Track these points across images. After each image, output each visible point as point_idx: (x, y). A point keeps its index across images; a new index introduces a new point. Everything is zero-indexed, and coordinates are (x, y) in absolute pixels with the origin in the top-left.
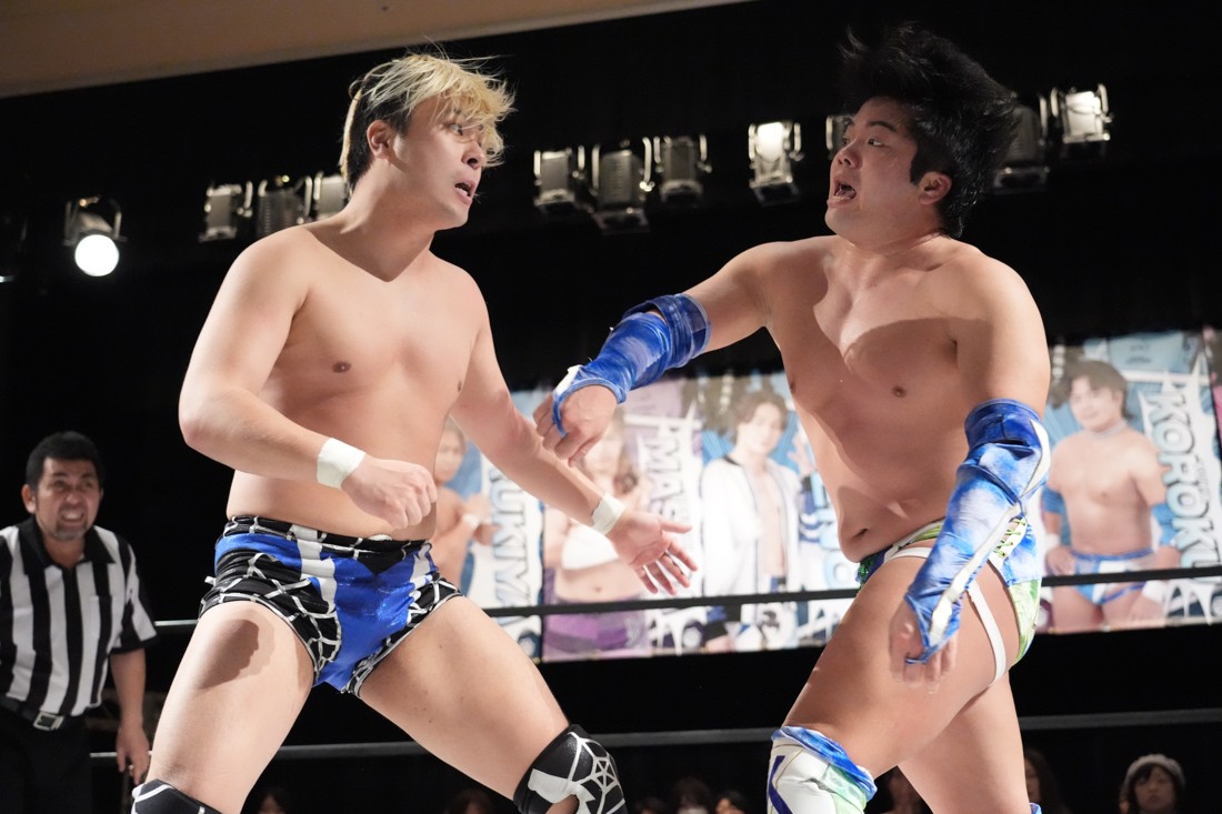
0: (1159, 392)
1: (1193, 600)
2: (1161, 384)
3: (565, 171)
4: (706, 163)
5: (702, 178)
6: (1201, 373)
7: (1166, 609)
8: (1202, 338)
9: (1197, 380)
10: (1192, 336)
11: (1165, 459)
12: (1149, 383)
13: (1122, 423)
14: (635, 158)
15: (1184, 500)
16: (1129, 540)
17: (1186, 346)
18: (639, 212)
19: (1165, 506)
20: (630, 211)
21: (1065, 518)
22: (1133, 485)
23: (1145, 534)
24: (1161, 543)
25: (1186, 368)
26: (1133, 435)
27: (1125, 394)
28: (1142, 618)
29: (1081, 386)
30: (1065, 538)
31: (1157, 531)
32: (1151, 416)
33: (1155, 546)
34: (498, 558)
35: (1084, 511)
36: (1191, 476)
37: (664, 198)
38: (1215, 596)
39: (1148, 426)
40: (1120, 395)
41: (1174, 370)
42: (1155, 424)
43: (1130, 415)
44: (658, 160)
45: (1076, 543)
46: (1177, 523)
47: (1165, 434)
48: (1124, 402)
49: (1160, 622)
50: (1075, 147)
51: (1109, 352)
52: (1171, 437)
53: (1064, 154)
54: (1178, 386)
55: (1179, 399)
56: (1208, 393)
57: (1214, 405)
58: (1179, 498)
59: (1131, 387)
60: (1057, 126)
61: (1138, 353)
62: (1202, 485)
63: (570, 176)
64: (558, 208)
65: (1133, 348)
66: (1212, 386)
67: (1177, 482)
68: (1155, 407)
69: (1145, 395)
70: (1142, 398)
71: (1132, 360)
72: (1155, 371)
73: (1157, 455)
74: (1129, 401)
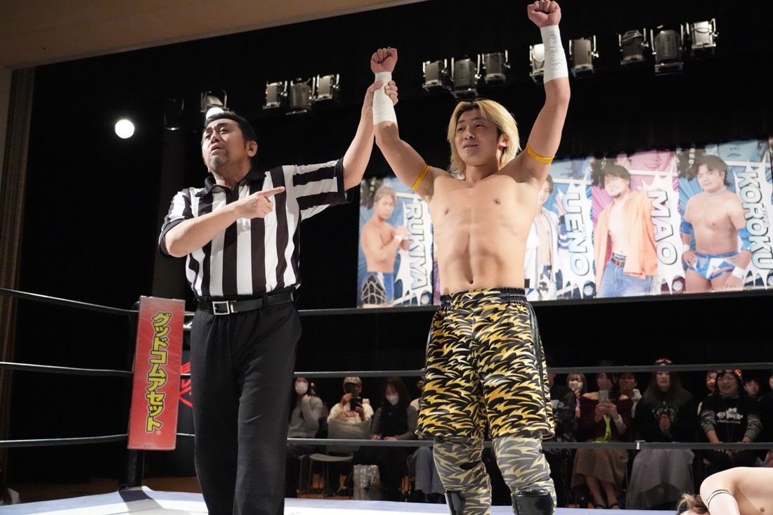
0: (744, 172)
1: (758, 277)
2: (745, 167)
3: (438, 70)
4: (507, 64)
5: (506, 71)
6: (767, 161)
7: (744, 283)
8: (768, 143)
9: (764, 165)
10: (762, 142)
11: (746, 206)
12: (740, 167)
14: (472, 63)
16: (726, 247)
18: (474, 90)
19: (745, 230)
20: (470, 90)
21: (693, 236)
22: (729, 218)
23: (734, 244)
24: (742, 249)
25: (759, 159)
26: (730, 194)
27: (726, 173)
28: (731, 287)
29: (703, 169)
30: (693, 246)
31: (740, 243)
32: (739, 183)
33: (739, 251)
34: (411, 256)
35: (703, 232)
36: (759, 215)
37: (487, 82)
38: (769, 276)
39: (738, 189)
40: (723, 173)
42: (741, 188)
43: (727, 183)
44: (483, 63)
45: (698, 249)
46: (751, 239)
48: (726, 177)
49: (741, 288)
50: (698, 51)
52: (748, 194)
53: (692, 54)
54: (754, 168)
55: (755, 175)
56: (770, 172)
58: (753, 225)
60: (689, 39)
61: (734, 151)
62: (765, 219)
63: (440, 72)
64: (434, 89)
65: (731, 149)
67: (752, 218)
68: (742, 179)
69: (737, 173)
70: (735, 174)
71: (731, 155)
72: (743, 161)
73: (742, 204)
74: (728, 177)
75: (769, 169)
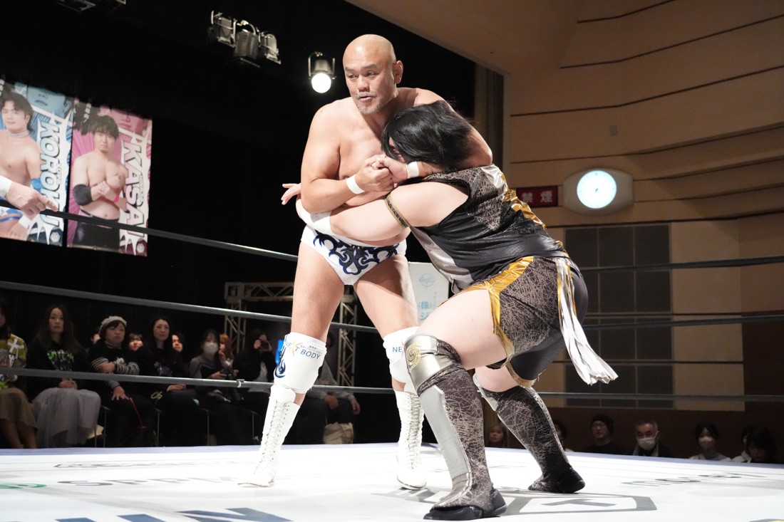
0: (48, 122)
1: (43, 231)
2: (50, 119)
6: (69, 120)
7: (28, 233)
8: (73, 103)
9: (67, 123)
10: (68, 99)
11: (44, 157)
12: (45, 116)
13: (27, 132)
15: (48, 180)
17: (65, 103)
19: (39, 181)
25: (63, 115)
26: (30, 140)
27: (31, 118)
28: (16, 235)
29: (9, 105)
32: (41, 133)
36: (54, 170)
38: (52, 231)
39: (39, 138)
40: (28, 117)
41: (56, 114)
42: (42, 138)
43: (31, 129)
46: (43, 191)
47: (46, 145)
48: (30, 122)
49: (25, 239)
51: (27, 92)
52: (48, 146)
54: (57, 123)
55: (57, 130)
56: (70, 131)
57: (72, 137)
58: (46, 178)
59: (35, 115)
61: (41, 99)
62: (58, 176)
65: (40, 95)
66: (73, 128)
67: (47, 170)
68: (44, 129)
69: (41, 121)
70: (39, 122)
71: (37, 101)
72: (48, 111)
73: (41, 154)
74: (32, 122)
75: (70, 128)
